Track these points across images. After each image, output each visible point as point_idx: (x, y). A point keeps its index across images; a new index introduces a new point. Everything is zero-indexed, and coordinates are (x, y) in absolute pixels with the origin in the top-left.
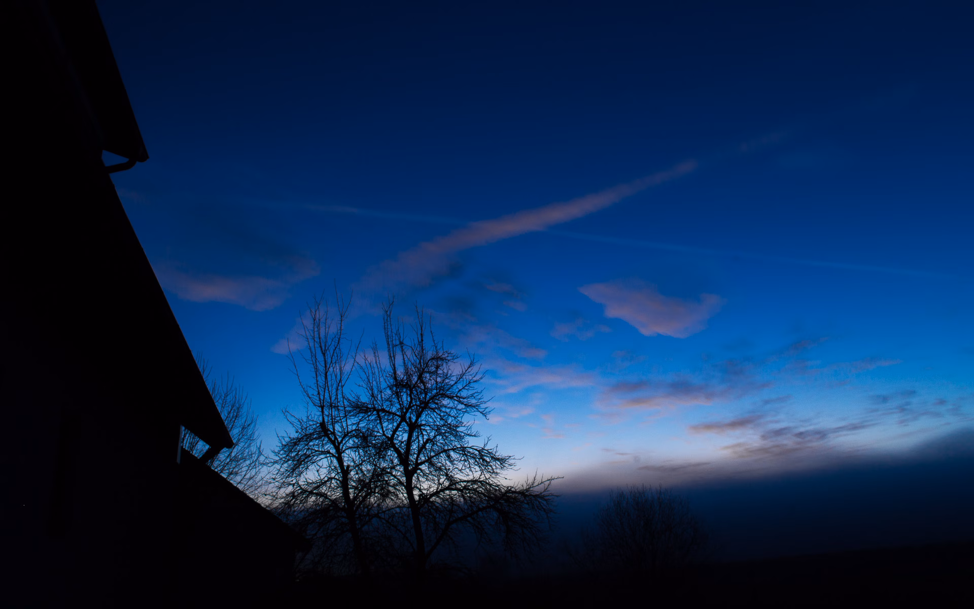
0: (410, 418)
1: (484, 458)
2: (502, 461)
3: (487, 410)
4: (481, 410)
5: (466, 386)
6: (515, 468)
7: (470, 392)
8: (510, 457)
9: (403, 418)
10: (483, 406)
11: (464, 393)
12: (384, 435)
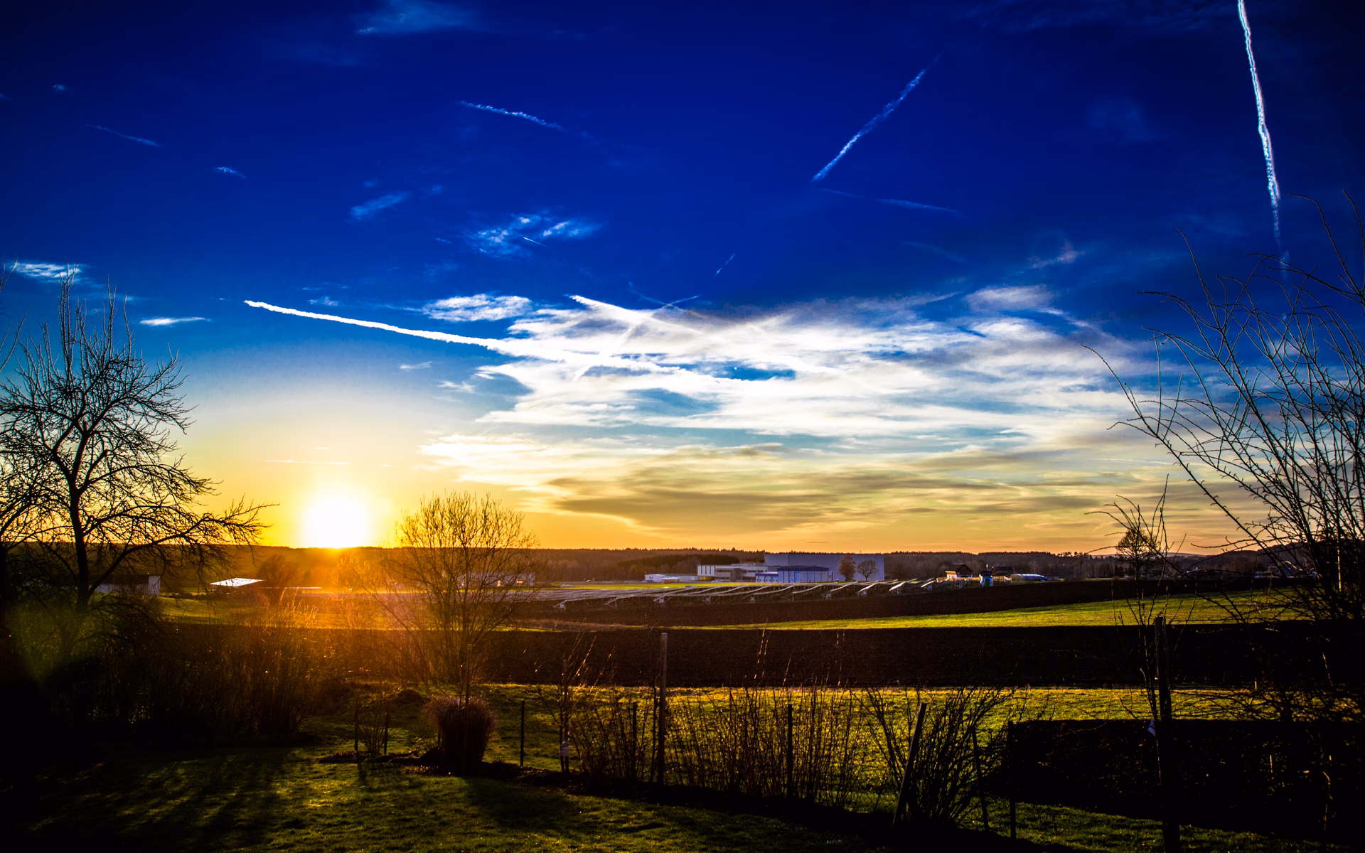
0: (85, 423)
1: (175, 479)
2: (197, 485)
3: (186, 422)
4: (179, 421)
5: (160, 391)
6: (215, 492)
7: (166, 399)
8: (205, 480)
9: (75, 422)
10: (182, 416)
11: (157, 399)
12: (44, 444)
